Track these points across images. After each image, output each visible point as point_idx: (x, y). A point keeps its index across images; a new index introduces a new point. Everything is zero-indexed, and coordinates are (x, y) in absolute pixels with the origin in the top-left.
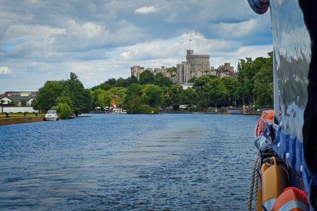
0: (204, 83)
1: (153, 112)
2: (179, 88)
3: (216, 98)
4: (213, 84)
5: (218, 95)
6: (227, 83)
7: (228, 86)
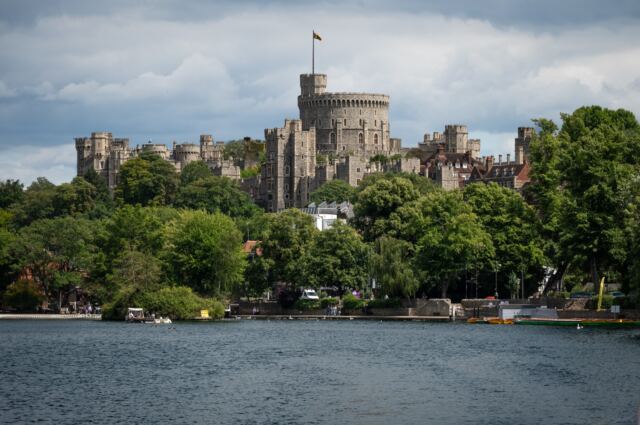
0: (395, 205)
1: (205, 314)
2: (301, 226)
3: (447, 264)
4: (435, 209)
5: (453, 253)
6: (486, 206)
7: (487, 218)
